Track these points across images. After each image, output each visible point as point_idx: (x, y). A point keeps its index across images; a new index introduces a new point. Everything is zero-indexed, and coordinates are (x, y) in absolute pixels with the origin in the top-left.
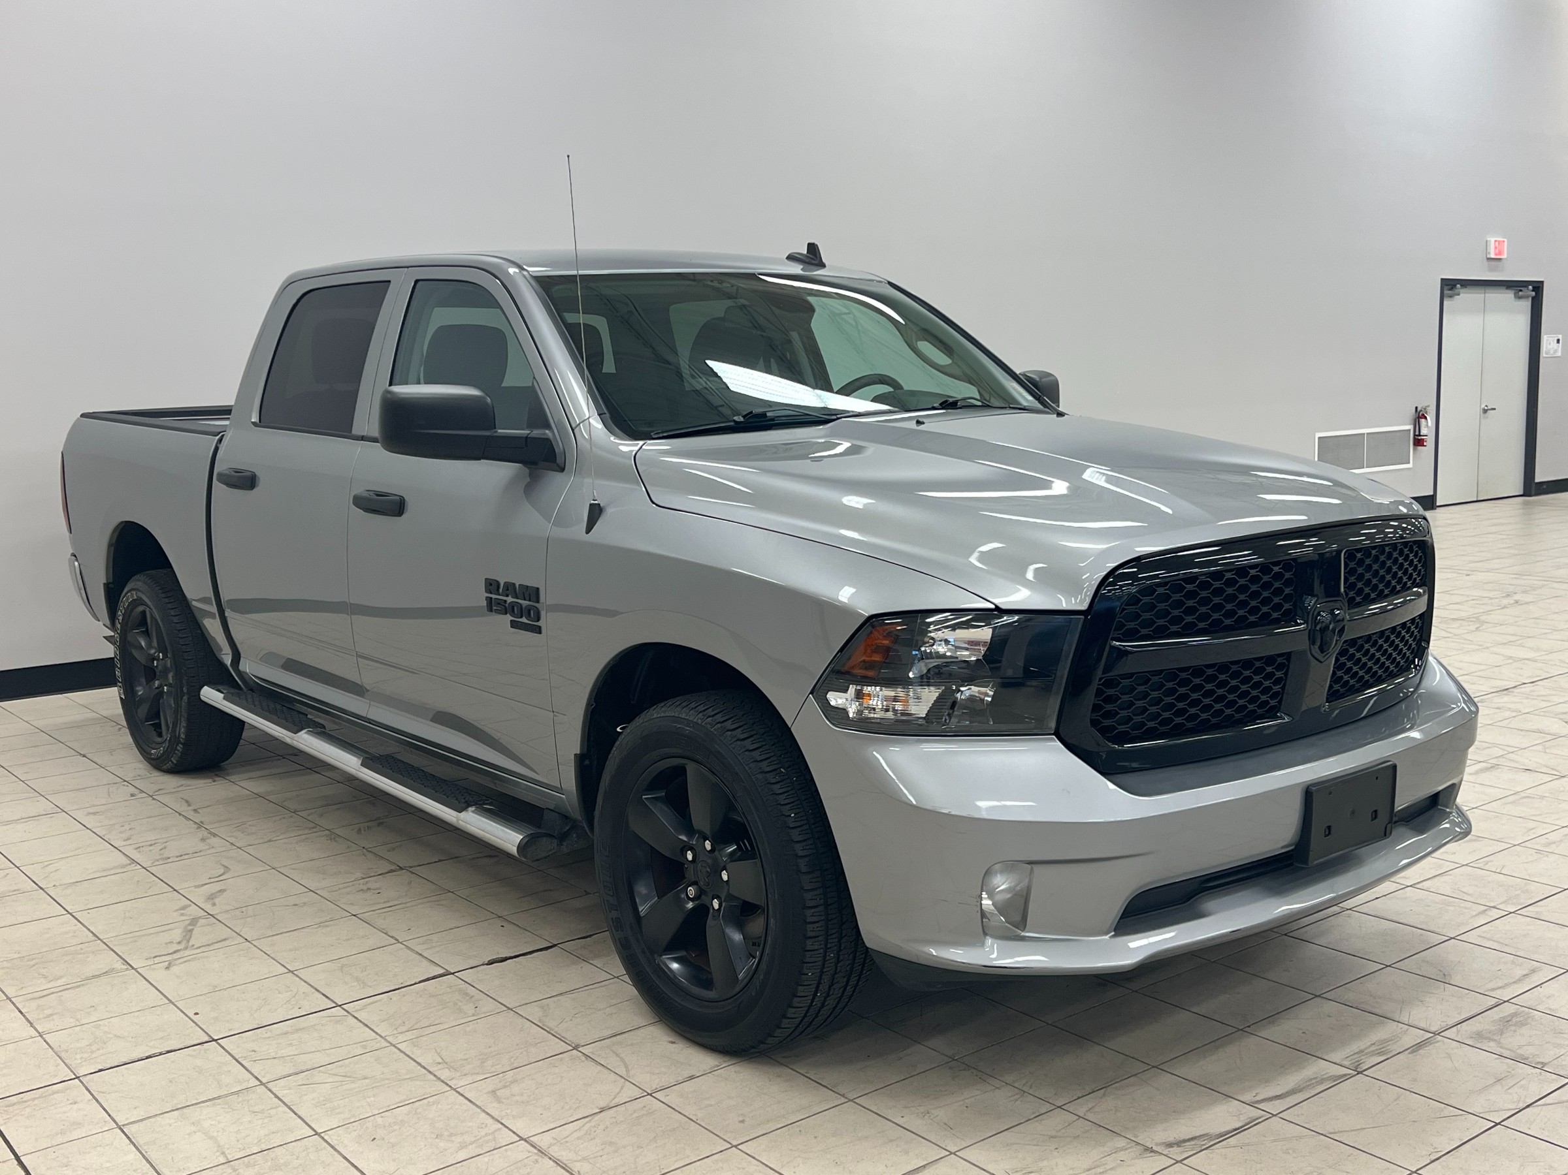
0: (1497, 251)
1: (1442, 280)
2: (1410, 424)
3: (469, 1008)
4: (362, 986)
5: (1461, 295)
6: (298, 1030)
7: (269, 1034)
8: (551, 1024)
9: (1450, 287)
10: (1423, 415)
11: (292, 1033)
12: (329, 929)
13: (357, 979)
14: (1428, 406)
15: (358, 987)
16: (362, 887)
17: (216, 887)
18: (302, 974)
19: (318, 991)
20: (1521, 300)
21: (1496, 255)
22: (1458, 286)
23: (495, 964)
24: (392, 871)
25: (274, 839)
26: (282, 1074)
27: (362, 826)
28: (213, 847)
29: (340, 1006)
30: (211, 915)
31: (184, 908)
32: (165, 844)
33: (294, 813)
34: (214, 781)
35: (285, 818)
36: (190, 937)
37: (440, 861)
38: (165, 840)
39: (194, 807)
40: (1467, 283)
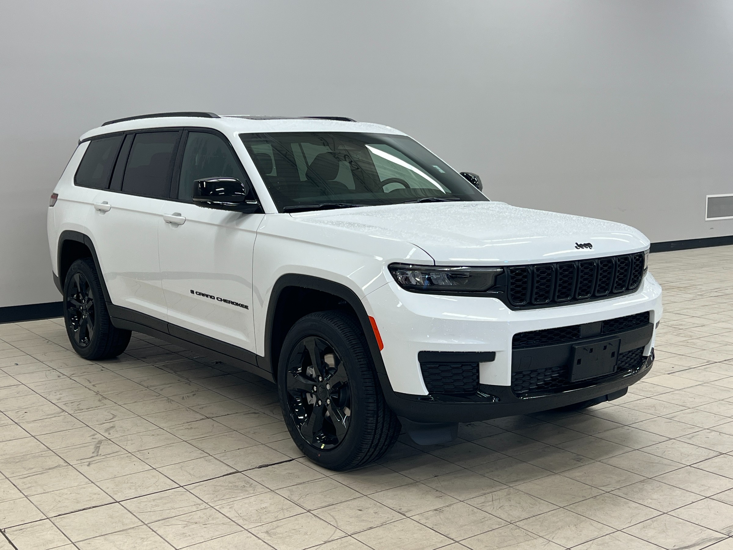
3: (250, 490)
4: (193, 477)
6: (161, 498)
7: (145, 500)
8: (294, 499)
11: (158, 499)
12: (171, 448)
13: (189, 474)
15: (191, 477)
16: (187, 427)
17: (110, 425)
18: (161, 470)
19: (170, 479)
23: (262, 468)
24: (203, 419)
25: (138, 401)
26: (155, 520)
27: (184, 395)
28: (105, 405)
29: (182, 487)
30: (109, 439)
31: (94, 435)
32: (80, 402)
33: (147, 388)
34: (102, 370)
35: (142, 390)
36: (99, 450)
37: (228, 414)
38: (79, 400)
39: (93, 384)
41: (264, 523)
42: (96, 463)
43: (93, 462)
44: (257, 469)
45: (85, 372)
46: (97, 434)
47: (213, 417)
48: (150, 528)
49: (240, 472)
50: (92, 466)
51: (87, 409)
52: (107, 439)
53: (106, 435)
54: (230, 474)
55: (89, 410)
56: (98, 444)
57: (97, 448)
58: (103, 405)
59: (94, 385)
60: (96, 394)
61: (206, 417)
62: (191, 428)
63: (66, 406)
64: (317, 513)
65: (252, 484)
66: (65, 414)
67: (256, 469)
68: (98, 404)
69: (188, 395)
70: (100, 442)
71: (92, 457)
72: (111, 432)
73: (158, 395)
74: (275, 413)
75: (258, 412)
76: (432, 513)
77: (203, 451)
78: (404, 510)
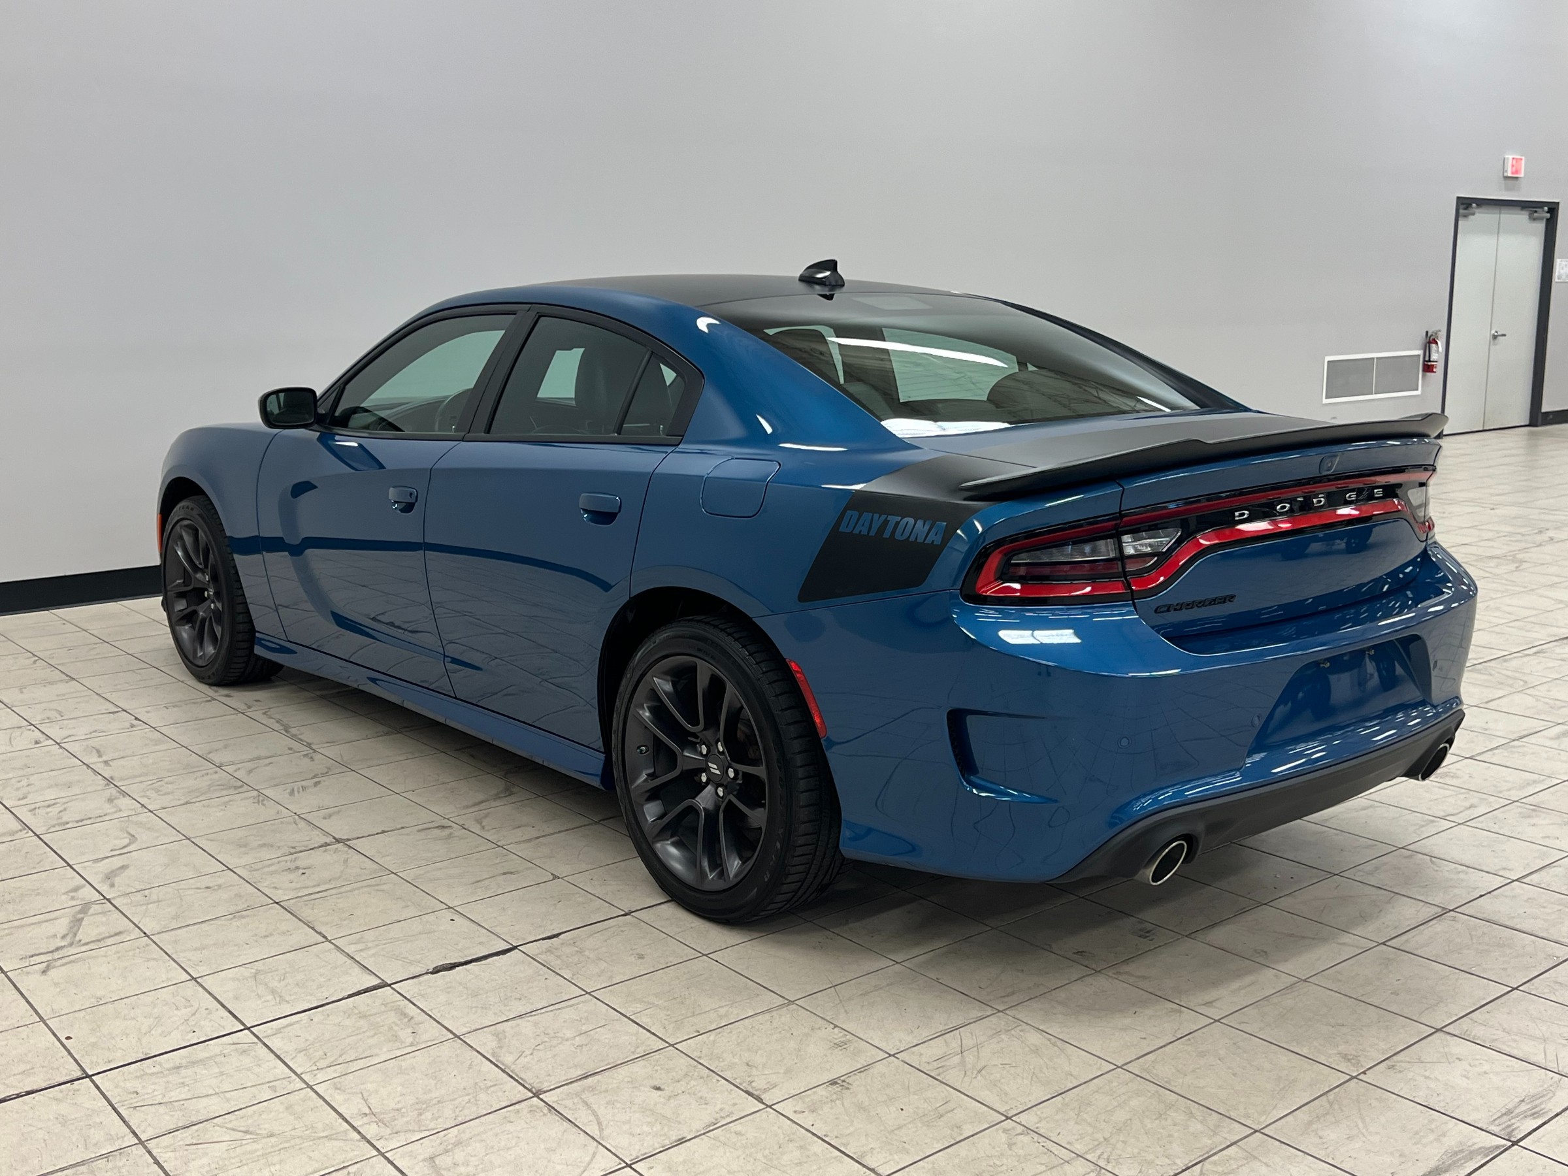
0: (1514, 169)
1: (1458, 198)
2: (1420, 350)
3: (405, 1035)
4: (278, 1001)
5: (1477, 215)
6: (193, 1063)
7: (158, 1069)
8: (508, 1059)
9: (1464, 206)
10: (1434, 340)
11: (186, 1067)
12: (244, 921)
13: (273, 992)
14: (1440, 331)
15: (273, 1003)
16: (289, 865)
17: (117, 862)
18: (208, 982)
19: (224, 1006)
20: (1537, 221)
21: (1513, 173)
22: (1475, 205)
23: (441, 973)
24: (326, 844)
25: (194, 800)
26: (168, 1128)
27: (296, 786)
28: (120, 810)
29: (249, 1029)
30: (107, 899)
31: (76, 889)
32: (66, 805)
33: (219, 767)
34: (132, 726)
35: (208, 774)
36: (79, 929)
37: (383, 832)
38: (64, 800)
39: (105, 758)
40: (1482, 203)
41: (428, 1133)
42: (67, 963)
43: (60, 962)
44: (430, 976)
45: (95, 731)
46: (83, 886)
47: (350, 840)
48: (150, 1153)
49: (390, 985)
50: (49, 973)
51: (77, 822)
52: (105, 898)
53: (104, 889)
54: (366, 991)
55: (85, 822)
56: (80, 912)
57: (77, 922)
58: (116, 812)
59: (106, 763)
60: (108, 784)
61: (334, 838)
62: (297, 868)
63: (35, 814)
64: (556, 1099)
65: (412, 1018)
66: (27, 835)
67: (426, 977)
68: (108, 808)
69: (304, 783)
70: (85, 908)
71: (57, 949)
72: (117, 880)
73: (241, 783)
74: (486, 828)
75: (451, 824)
76: (824, 1093)
77: (313, 928)
78: (759, 1084)
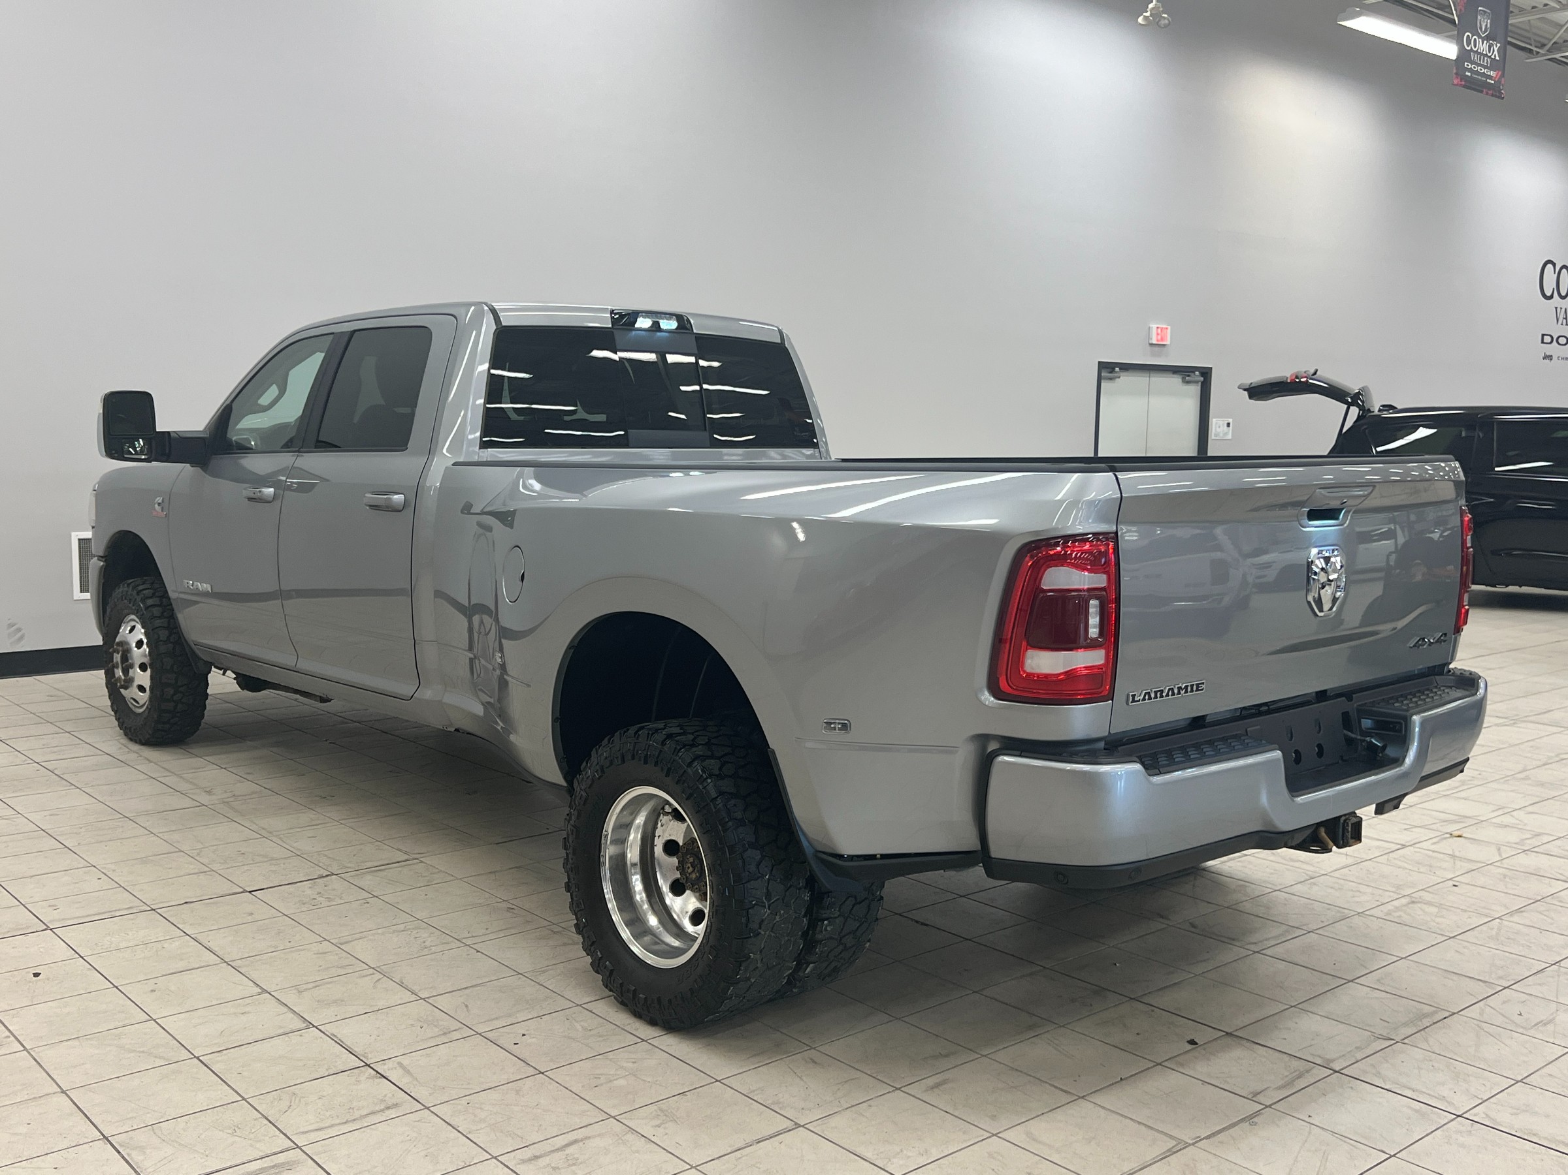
0: (1159, 337)
1: (1099, 362)
5: (1121, 378)
9: (1106, 369)
20: (1189, 384)
21: (1158, 341)
22: (1117, 369)
40: (1126, 367)
